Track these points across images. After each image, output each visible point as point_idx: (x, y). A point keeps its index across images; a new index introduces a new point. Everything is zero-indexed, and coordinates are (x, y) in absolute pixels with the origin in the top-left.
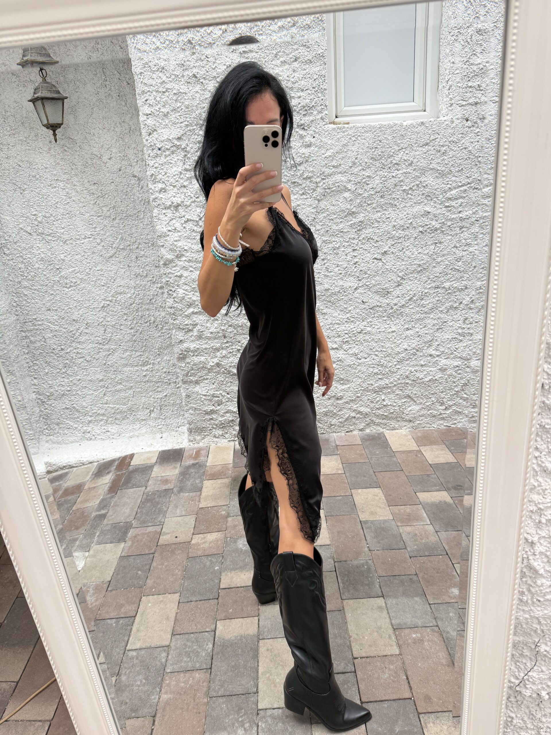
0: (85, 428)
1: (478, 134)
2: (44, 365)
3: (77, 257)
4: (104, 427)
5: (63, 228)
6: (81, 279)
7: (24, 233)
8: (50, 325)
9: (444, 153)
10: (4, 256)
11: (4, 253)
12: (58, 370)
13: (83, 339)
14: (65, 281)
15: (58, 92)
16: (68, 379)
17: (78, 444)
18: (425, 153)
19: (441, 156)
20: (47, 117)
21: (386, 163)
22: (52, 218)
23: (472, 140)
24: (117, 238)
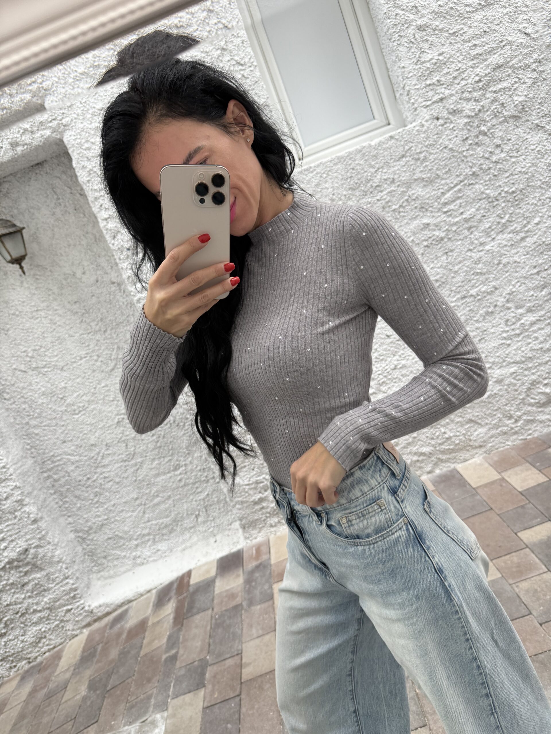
0: (134, 554)
1: (455, 129)
2: (75, 500)
3: (78, 380)
4: (154, 547)
5: (56, 356)
6: (88, 401)
7: (19, 373)
8: (69, 457)
9: (424, 160)
10: (5, 401)
11: (5, 399)
12: (90, 502)
13: (106, 461)
14: (73, 408)
15: (14, 225)
16: (102, 507)
17: (131, 573)
18: (404, 166)
19: (422, 163)
20: (9, 253)
21: (366, 189)
22: (43, 350)
23: (450, 137)
24: (113, 349)
